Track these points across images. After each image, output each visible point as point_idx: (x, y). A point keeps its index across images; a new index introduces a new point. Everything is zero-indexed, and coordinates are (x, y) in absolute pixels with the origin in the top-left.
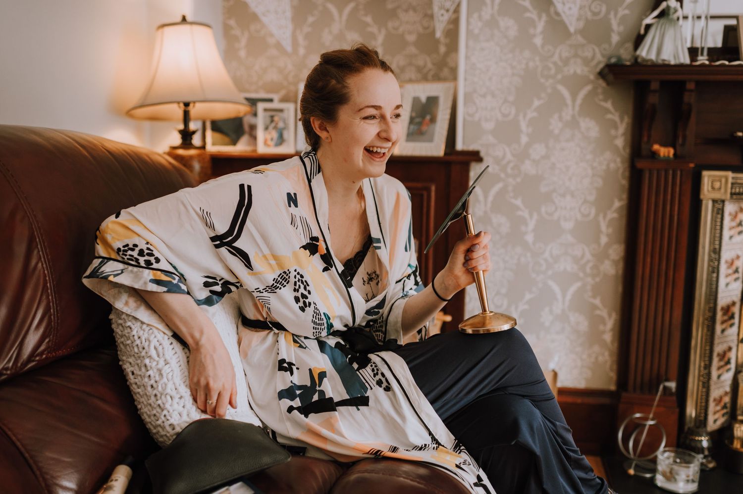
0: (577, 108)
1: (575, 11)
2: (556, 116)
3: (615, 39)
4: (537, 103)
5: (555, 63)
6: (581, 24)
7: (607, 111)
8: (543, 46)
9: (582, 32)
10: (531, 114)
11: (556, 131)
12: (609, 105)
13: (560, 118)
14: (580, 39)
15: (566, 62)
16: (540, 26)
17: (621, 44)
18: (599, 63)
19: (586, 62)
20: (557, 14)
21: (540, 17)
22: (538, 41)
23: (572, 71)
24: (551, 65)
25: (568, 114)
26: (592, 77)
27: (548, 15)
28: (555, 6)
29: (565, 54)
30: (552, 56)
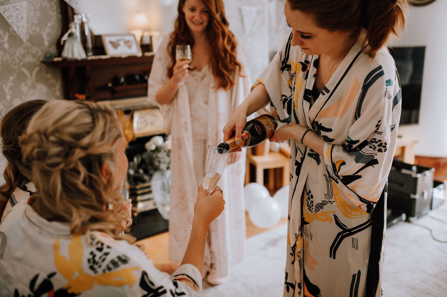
0: (34, 80)
1: (24, 30)
2: (23, 84)
3: (46, 44)
4: (12, 78)
5: (18, 57)
6: (28, 37)
7: (48, 79)
8: (9, 48)
9: (29, 40)
10: (10, 84)
11: (25, 91)
12: (49, 76)
13: (26, 85)
14: (29, 45)
15: (23, 56)
16: (6, 38)
17: (50, 46)
18: (40, 56)
19: (34, 56)
20: (14, 32)
21: (5, 34)
22: (6, 46)
23: (27, 61)
24: (16, 58)
25: (29, 82)
26: (38, 63)
27: (9, 32)
28: (12, 28)
29: (22, 52)
30: (16, 53)
